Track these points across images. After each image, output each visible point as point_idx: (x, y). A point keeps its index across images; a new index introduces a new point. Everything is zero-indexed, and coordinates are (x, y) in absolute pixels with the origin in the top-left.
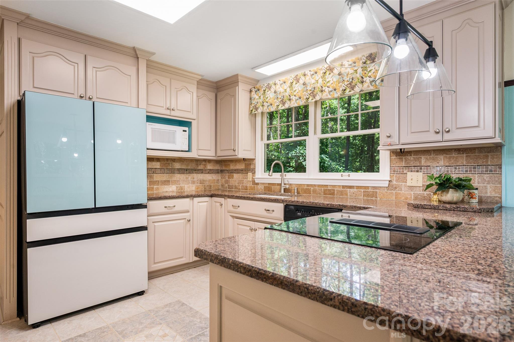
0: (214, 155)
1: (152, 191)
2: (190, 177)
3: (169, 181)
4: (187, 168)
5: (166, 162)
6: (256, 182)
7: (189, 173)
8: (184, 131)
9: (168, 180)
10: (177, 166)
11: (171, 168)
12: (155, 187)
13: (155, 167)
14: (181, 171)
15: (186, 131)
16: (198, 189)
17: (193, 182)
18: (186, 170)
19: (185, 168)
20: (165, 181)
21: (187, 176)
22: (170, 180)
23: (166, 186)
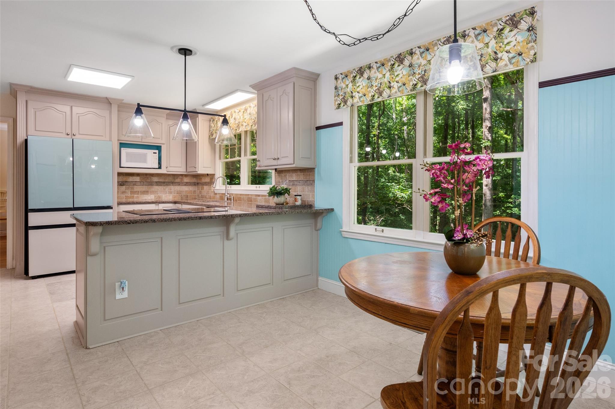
0: (185, 171)
1: (132, 199)
2: (167, 188)
3: (148, 192)
4: (164, 181)
5: (145, 176)
6: (215, 192)
7: (167, 185)
8: (154, 153)
9: (147, 190)
10: (155, 179)
11: (149, 181)
12: (135, 196)
13: (135, 181)
14: (158, 184)
15: (156, 153)
16: (174, 198)
17: (171, 193)
18: (164, 183)
19: (162, 181)
20: (144, 191)
21: (165, 188)
22: (149, 190)
23: (145, 195)
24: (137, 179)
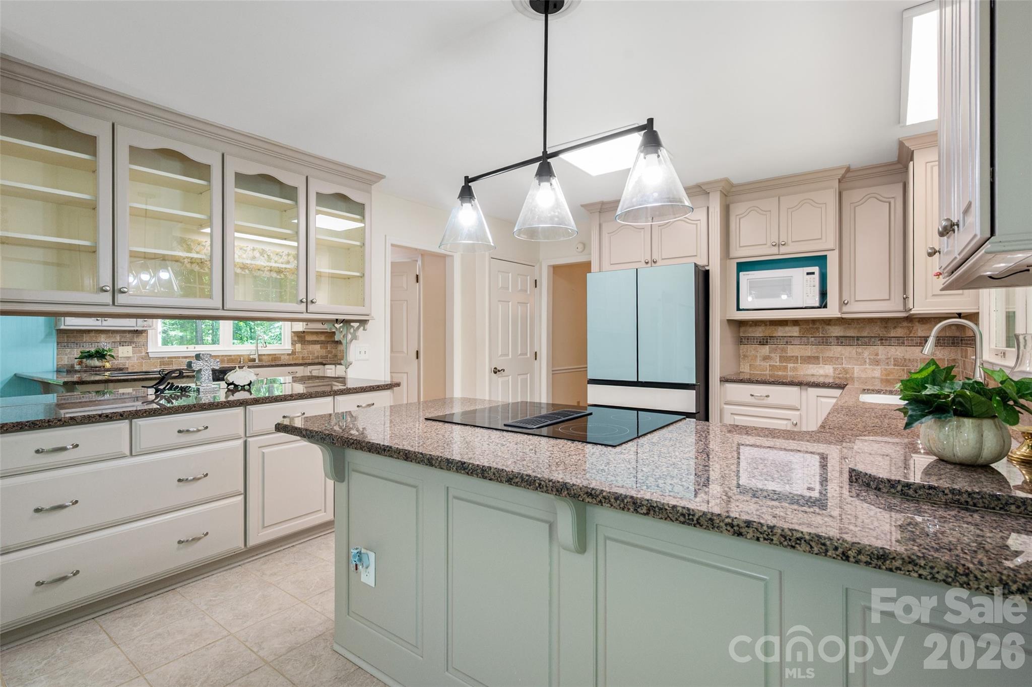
1: (784, 371)
2: (867, 352)
3: (817, 358)
4: (859, 335)
5: (811, 326)
7: (866, 344)
8: (808, 274)
9: (816, 355)
10: (836, 331)
11: (821, 335)
12: (790, 365)
13: (789, 335)
14: (842, 341)
15: (813, 273)
16: (888, 375)
17: (877, 362)
18: (858, 340)
19: (853, 335)
20: (809, 357)
21: (860, 350)
22: (821, 355)
23: (811, 366)
24: (795, 331)
